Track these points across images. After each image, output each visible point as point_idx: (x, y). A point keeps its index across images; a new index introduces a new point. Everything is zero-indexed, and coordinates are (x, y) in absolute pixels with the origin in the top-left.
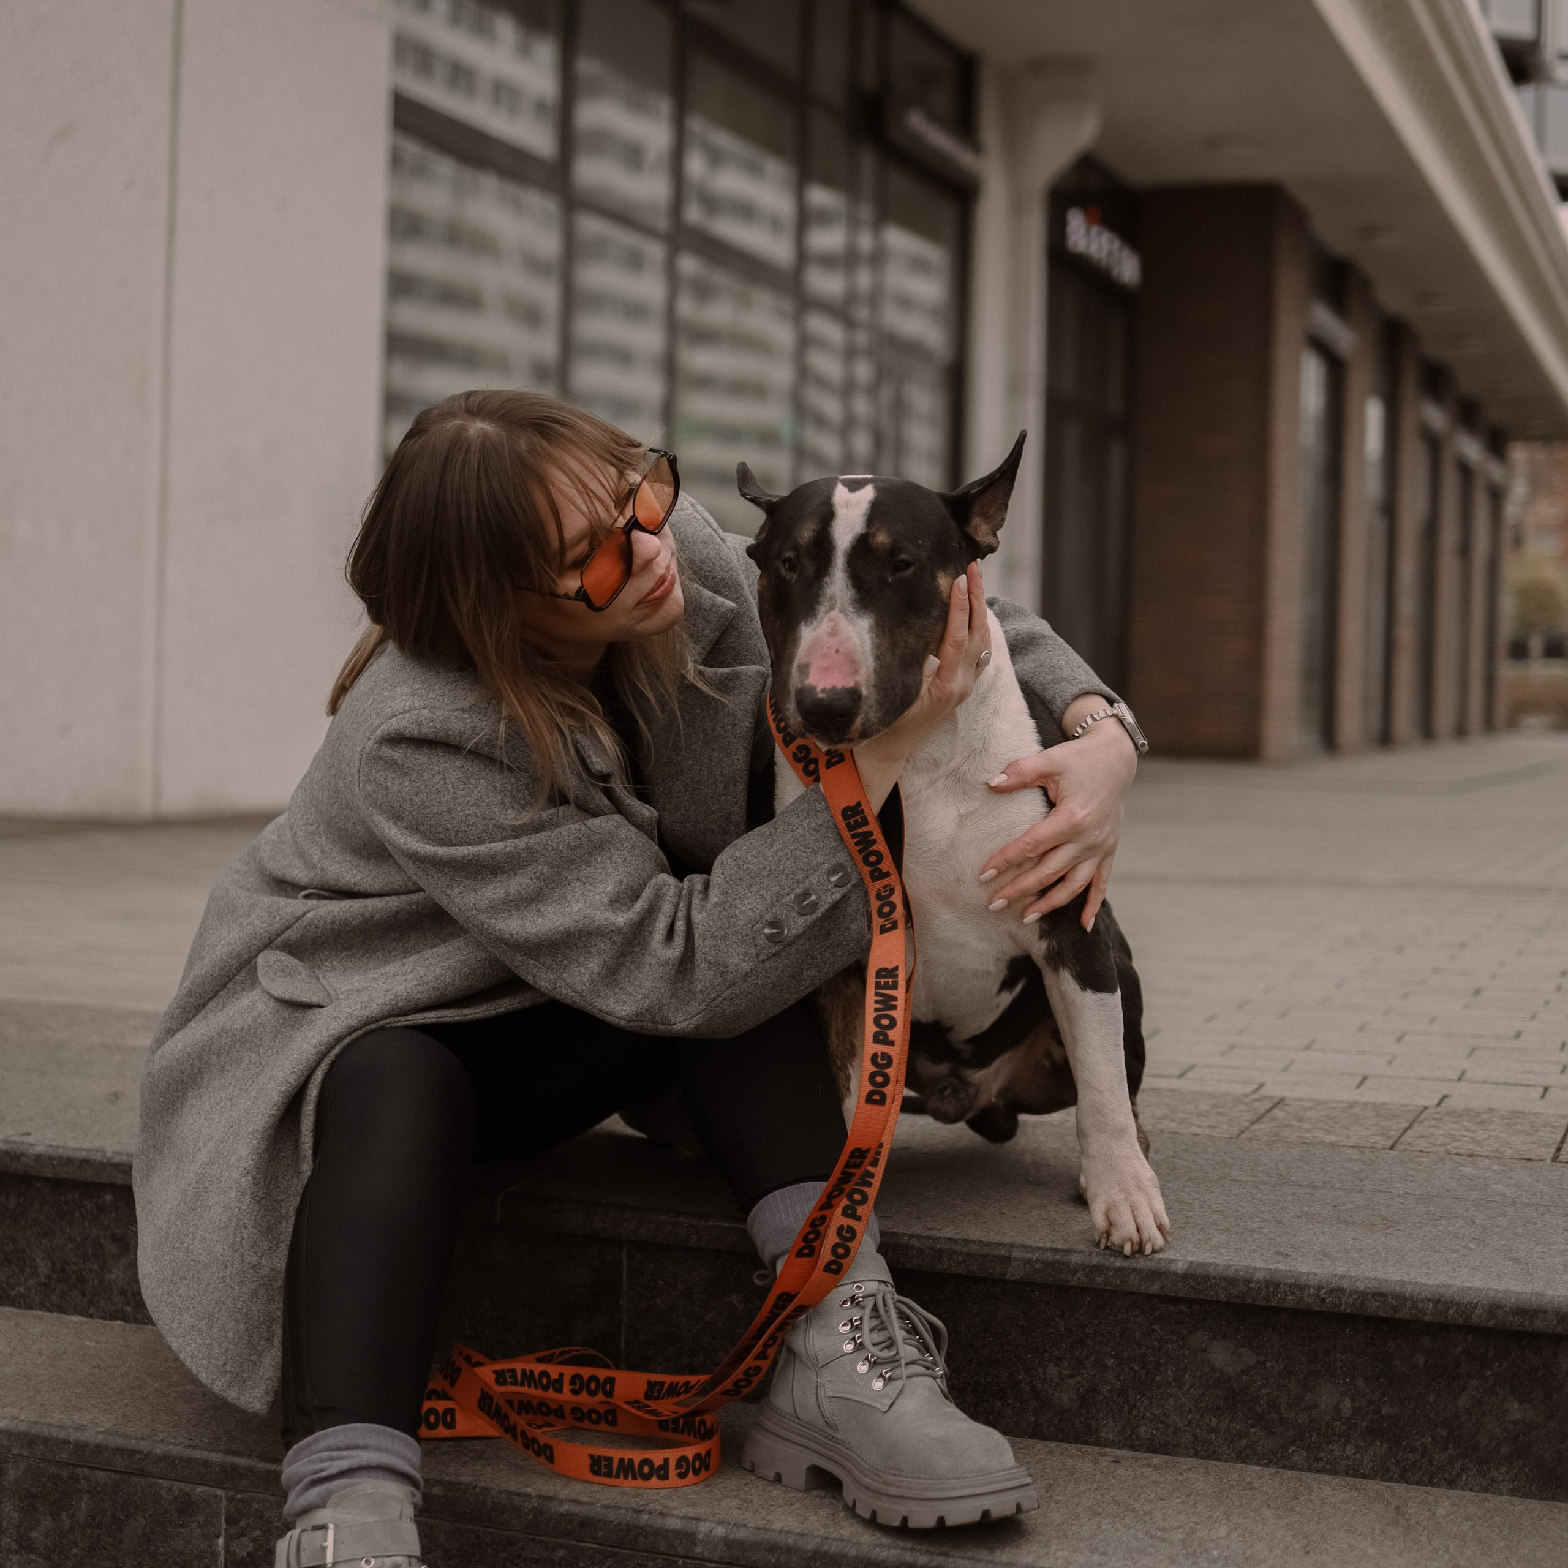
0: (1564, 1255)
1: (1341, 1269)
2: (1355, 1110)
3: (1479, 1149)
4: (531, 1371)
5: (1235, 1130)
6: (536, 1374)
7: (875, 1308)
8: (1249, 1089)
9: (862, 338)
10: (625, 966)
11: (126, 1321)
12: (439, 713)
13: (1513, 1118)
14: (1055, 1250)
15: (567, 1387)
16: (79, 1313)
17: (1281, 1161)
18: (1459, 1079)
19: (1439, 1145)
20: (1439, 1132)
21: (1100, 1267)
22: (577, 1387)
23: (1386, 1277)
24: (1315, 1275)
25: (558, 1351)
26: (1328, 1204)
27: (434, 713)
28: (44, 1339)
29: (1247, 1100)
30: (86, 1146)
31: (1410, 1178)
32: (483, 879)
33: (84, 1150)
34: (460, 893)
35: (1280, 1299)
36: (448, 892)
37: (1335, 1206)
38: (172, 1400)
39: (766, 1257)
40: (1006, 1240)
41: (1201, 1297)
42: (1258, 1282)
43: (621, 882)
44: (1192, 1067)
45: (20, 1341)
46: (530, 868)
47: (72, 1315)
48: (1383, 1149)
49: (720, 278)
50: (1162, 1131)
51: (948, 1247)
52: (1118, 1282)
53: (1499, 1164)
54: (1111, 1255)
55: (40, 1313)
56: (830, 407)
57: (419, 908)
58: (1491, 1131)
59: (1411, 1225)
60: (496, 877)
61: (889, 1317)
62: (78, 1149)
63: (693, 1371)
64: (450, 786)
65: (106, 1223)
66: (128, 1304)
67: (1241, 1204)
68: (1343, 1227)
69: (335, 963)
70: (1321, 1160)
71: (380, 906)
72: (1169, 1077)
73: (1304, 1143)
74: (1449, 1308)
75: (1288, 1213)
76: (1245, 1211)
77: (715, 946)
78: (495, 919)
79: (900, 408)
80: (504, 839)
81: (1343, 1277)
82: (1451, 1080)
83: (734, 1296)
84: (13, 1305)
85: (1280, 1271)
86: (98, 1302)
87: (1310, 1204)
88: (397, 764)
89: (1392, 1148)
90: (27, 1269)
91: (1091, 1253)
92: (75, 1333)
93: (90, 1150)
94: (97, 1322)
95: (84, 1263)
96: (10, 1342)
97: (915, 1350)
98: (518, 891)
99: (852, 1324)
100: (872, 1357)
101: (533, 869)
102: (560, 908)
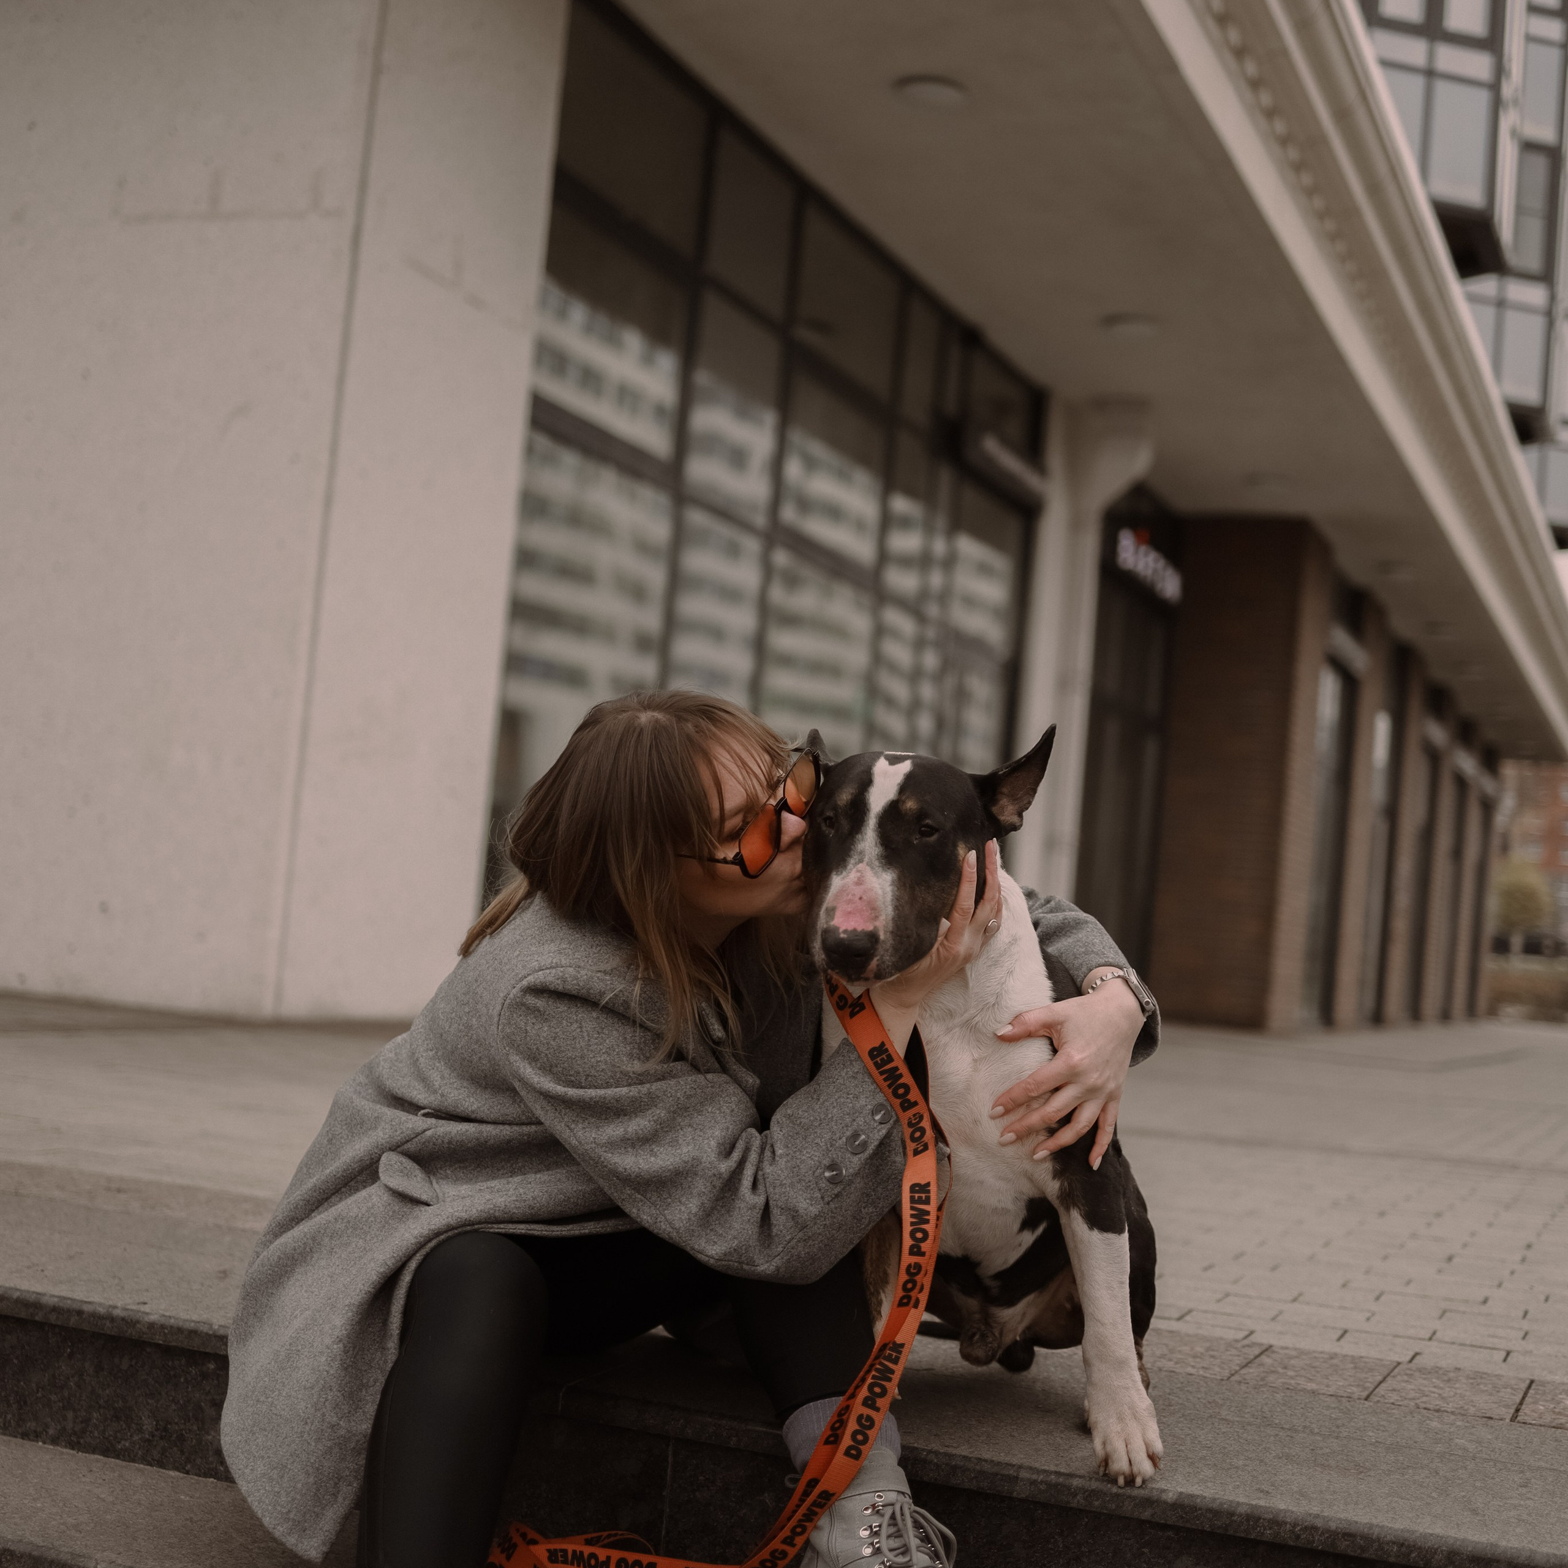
0: (1518, 1510)
1: (1315, 1509)
2: (1335, 1361)
3: (1445, 1405)
4: (581, 1552)
5: (1226, 1373)
6: (585, 1555)
7: (893, 1517)
8: (1241, 1335)
9: (931, 633)
10: (717, 1209)
11: (218, 1479)
12: (583, 972)
13: (1477, 1378)
14: (1058, 1474)
16: (178, 1469)
17: (1266, 1404)
18: (1430, 1339)
19: (1410, 1399)
20: (1409, 1387)
21: (1098, 1492)
23: (1355, 1519)
24: (1292, 1512)
25: (605, 1534)
26: (1307, 1447)
27: (579, 973)
28: (144, 1491)
29: (1239, 1345)
30: (195, 1317)
31: (1382, 1428)
32: (606, 1119)
33: (193, 1321)
35: (1259, 1532)
37: (1313, 1450)
39: (798, 1463)
40: (1015, 1461)
41: (1188, 1525)
42: (1240, 1515)
44: (1190, 1311)
45: (122, 1491)
46: (650, 1112)
47: (171, 1470)
48: (1359, 1399)
49: (807, 572)
50: (1160, 1370)
51: (962, 1463)
52: (1114, 1506)
53: (1463, 1421)
55: (142, 1466)
56: (899, 689)
58: (1456, 1388)
59: (1380, 1471)
60: (619, 1118)
61: (905, 1525)
62: (187, 1321)
63: (725, 1562)
64: (585, 1034)
65: (208, 1388)
67: (1228, 1441)
68: (1319, 1469)
70: (1303, 1406)
72: (1169, 1319)
73: (1288, 1389)
74: (1412, 1551)
75: (1270, 1454)
76: (1232, 1449)
78: (612, 1153)
79: (962, 696)
80: (629, 1085)
81: (1317, 1516)
82: (1424, 1339)
83: (767, 1495)
84: (117, 1457)
85: (1261, 1507)
86: (194, 1461)
87: (1291, 1446)
88: (539, 1011)
89: (1366, 1399)
90: (133, 1425)
91: (1091, 1479)
92: (172, 1487)
93: (199, 1322)
94: (191, 1478)
95: (185, 1424)
96: (113, 1491)
97: (927, 1557)
98: (636, 1130)
99: (872, 1529)
100: (887, 1561)
101: (653, 1113)
102: (672, 1150)
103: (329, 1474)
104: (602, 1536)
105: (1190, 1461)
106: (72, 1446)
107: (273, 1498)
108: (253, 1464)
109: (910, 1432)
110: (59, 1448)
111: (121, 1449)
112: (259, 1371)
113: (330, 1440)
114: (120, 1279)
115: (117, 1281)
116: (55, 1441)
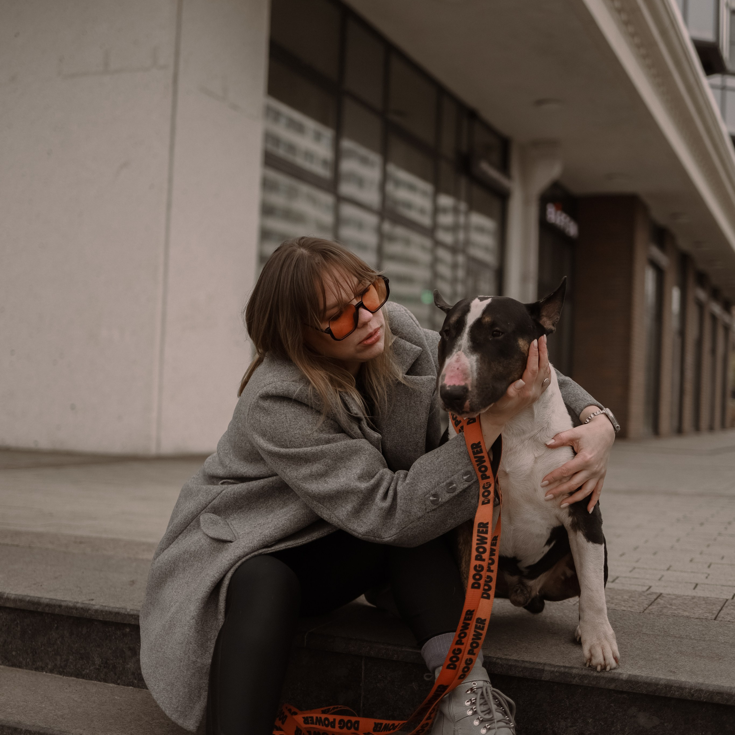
1: (701, 680)
2: (696, 600)
4: (320, 718)
5: (642, 609)
6: (323, 719)
7: (482, 694)
8: (645, 588)
10: (364, 510)
11: (134, 687)
14: (565, 667)
15: (337, 725)
16: (113, 683)
21: (587, 676)
22: (342, 726)
23: (722, 684)
24: (689, 682)
25: (332, 707)
27: (283, 383)
28: (97, 695)
29: (645, 594)
30: (118, 606)
32: (300, 465)
33: (117, 608)
34: (290, 471)
35: (672, 693)
36: (285, 471)
37: (693, 648)
38: (153, 727)
39: (430, 667)
40: (542, 661)
41: (635, 691)
42: (662, 685)
43: (364, 469)
44: (619, 577)
45: (85, 696)
46: (322, 460)
47: (110, 683)
48: (712, 619)
51: (514, 664)
52: (595, 683)
54: (592, 670)
55: (96, 682)
57: (274, 484)
59: (730, 658)
61: (489, 698)
62: (114, 608)
63: (394, 718)
65: (126, 641)
66: (135, 679)
68: (699, 658)
69: (235, 515)
70: (683, 624)
71: (255, 484)
75: (672, 651)
77: (406, 503)
78: (305, 483)
81: (702, 684)
83: (414, 684)
84: (83, 678)
85: (672, 680)
86: (122, 678)
89: (715, 620)
90: (90, 661)
91: (582, 669)
92: (111, 692)
93: (120, 608)
94: (121, 687)
95: (116, 660)
96: (81, 696)
97: (501, 714)
98: (317, 471)
99: (471, 701)
100: (481, 718)
101: (324, 461)
102: (335, 480)
103: (195, 686)
104: (330, 708)
105: (632, 657)
106: (60, 673)
107: (169, 701)
108: (158, 684)
109: (486, 648)
110: (54, 675)
111: (85, 674)
112: (156, 636)
113: (193, 669)
114: (80, 588)
115: (79, 589)
116: (51, 671)
